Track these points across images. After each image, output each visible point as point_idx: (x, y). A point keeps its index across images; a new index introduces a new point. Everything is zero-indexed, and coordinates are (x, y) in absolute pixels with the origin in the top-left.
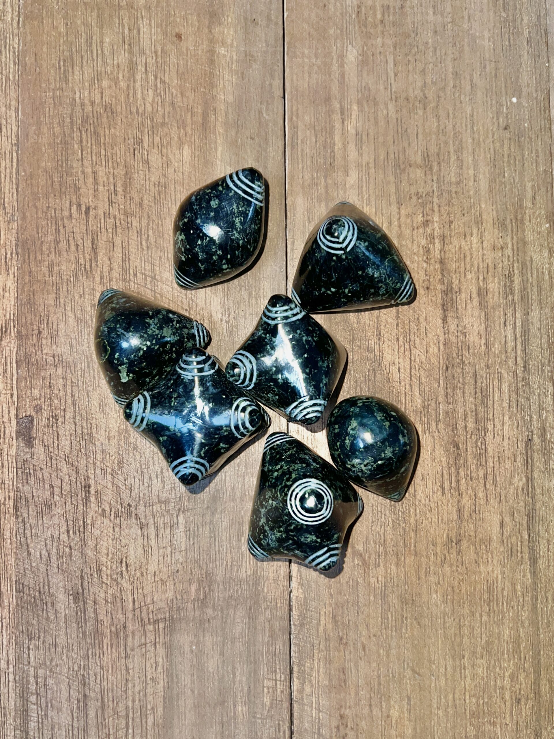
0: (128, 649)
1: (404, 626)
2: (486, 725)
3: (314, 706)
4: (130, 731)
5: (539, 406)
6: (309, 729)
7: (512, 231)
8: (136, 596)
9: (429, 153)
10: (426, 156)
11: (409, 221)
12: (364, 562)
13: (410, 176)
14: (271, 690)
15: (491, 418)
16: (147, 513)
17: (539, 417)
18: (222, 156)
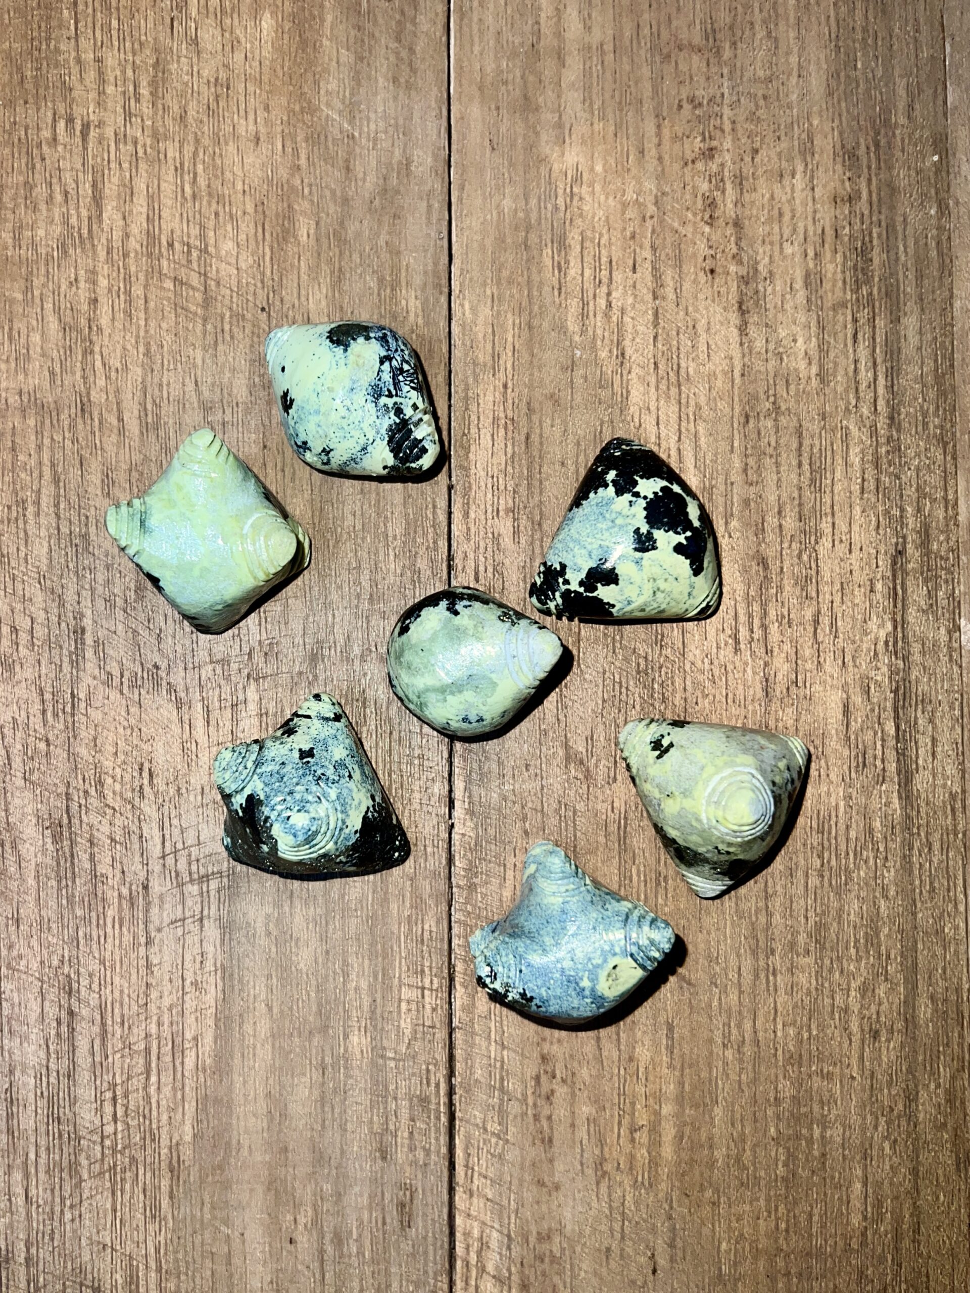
0: (151, 927)
1: (661, 891)
2: (814, 1078)
3: (493, 1037)
4: (154, 1079)
5: (917, 490)
6: (483, 1080)
7: (869, 168)
8: (167, 832)
9: (716, 26)
10: (709, 30)
11: (677, 146)
12: (588, 775)
13: (681, 67)
14: (414, 1007)
15: (829, 511)
16: (188, 680)
17: (919, 511)
18: (332, 30)
